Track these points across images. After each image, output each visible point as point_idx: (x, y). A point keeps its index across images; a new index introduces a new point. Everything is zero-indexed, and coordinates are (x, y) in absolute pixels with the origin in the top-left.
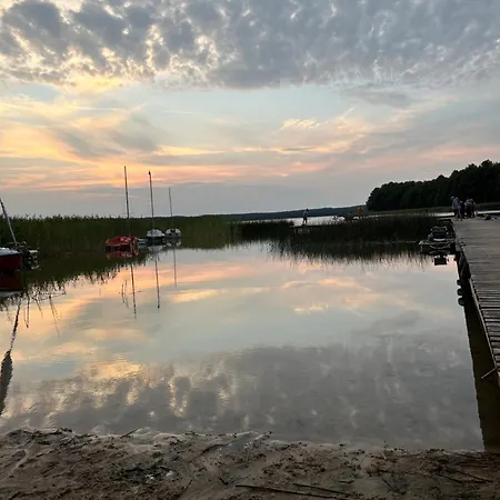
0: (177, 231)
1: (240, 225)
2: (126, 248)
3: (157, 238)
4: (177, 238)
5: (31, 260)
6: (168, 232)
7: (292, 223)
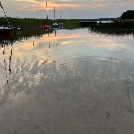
0: (62, 24)
1: (81, 23)
2: (46, 28)
3: (56, 26)
4: (62, 26)
5: (18, 31)
6: (60, 24)
7: (97, 22)
